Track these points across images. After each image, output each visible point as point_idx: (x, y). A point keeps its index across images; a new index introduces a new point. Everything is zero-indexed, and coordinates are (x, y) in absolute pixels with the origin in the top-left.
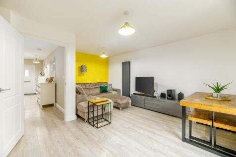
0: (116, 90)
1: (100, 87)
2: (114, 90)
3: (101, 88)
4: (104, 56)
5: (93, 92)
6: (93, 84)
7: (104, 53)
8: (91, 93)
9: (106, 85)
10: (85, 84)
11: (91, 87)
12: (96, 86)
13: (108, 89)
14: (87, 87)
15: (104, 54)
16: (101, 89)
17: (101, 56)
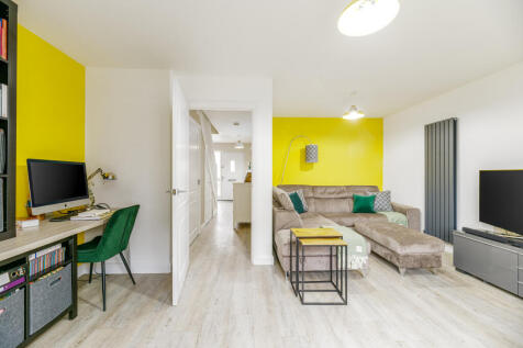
0: (403, 211)
1: (353, 198)
2: (394, 209)
3: (356, 200)
4: (353, 116)
5: (333, 207)
6: (333, 190)
7: (354, 108)
8: (327, 210)
9: (370, 194)
10: (314, 188)
11: (326, 196)
12: (341, 196)
13: (377, 205)
14: (318, 195)
15: (356, 109)
16: (355, 203)
17: (345, 117)
